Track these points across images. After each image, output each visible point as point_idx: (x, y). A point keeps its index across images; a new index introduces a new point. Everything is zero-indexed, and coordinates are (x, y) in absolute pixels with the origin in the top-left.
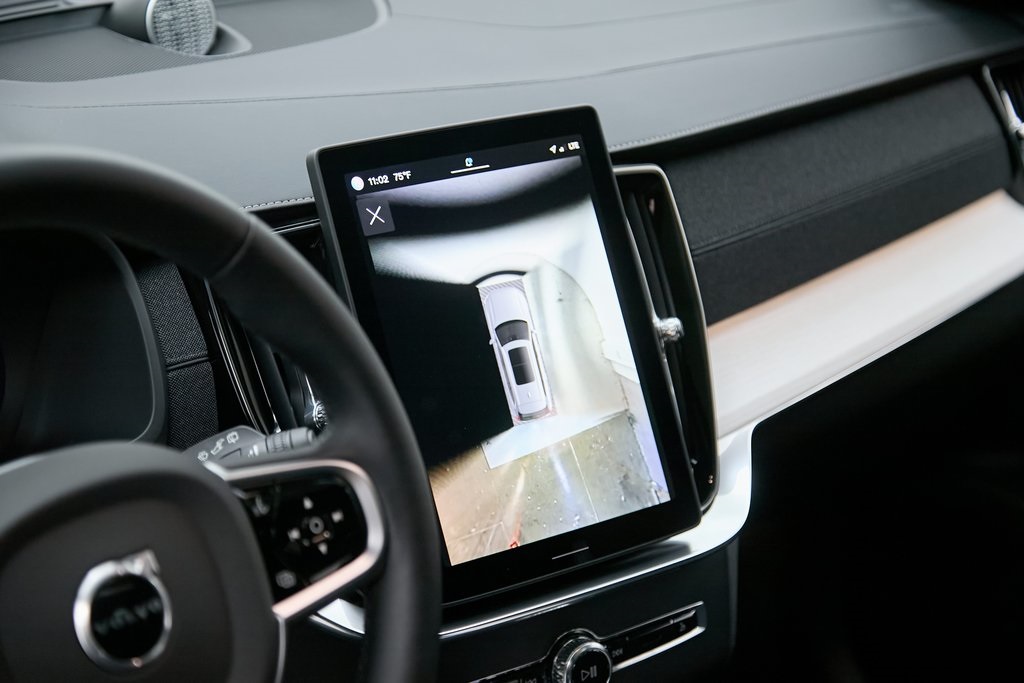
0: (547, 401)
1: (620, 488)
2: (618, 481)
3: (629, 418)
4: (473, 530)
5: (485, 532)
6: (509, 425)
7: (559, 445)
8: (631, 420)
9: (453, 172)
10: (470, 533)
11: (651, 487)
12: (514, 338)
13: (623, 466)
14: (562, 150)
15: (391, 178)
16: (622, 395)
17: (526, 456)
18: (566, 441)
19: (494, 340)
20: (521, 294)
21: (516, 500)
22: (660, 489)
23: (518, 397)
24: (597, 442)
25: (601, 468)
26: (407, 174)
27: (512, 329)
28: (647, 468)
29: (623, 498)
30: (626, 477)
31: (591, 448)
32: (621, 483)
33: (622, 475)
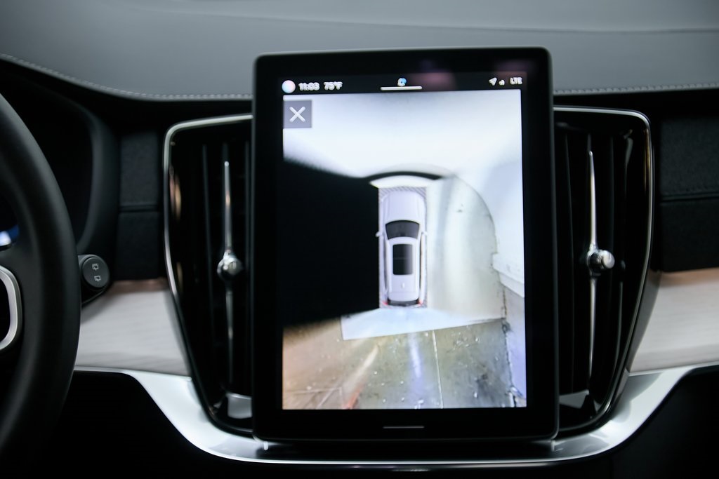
0: (420, 294)
1: (475, 386)
2: (476, 379)
3: (504, 326)
4: (309, 388)
5: (320, 393)
6: (375, 305)
7: (422, 334)
8: (506, 328)
9: (383, 89)
10: (306, 389)
11: (510, 391)
12: (403, 235)
13: (484, 366)
14: (502, 83)
15: (322, 86)
16: (502, 305)
17: (384, 337)
18: (430, 332)
19: (382, 233)
20: (421, 200)
21: (360, 373)
22: (520, 395)
23: (391, 285)
24: (462, 340)
25: (460, 363)
26: (339, 85)
27: (403, 227)
28: (510, 373)
29: (476, 395)
30: (484, 377)
31: (455, 343)
32: (478, 381)
33: (481, 374)
